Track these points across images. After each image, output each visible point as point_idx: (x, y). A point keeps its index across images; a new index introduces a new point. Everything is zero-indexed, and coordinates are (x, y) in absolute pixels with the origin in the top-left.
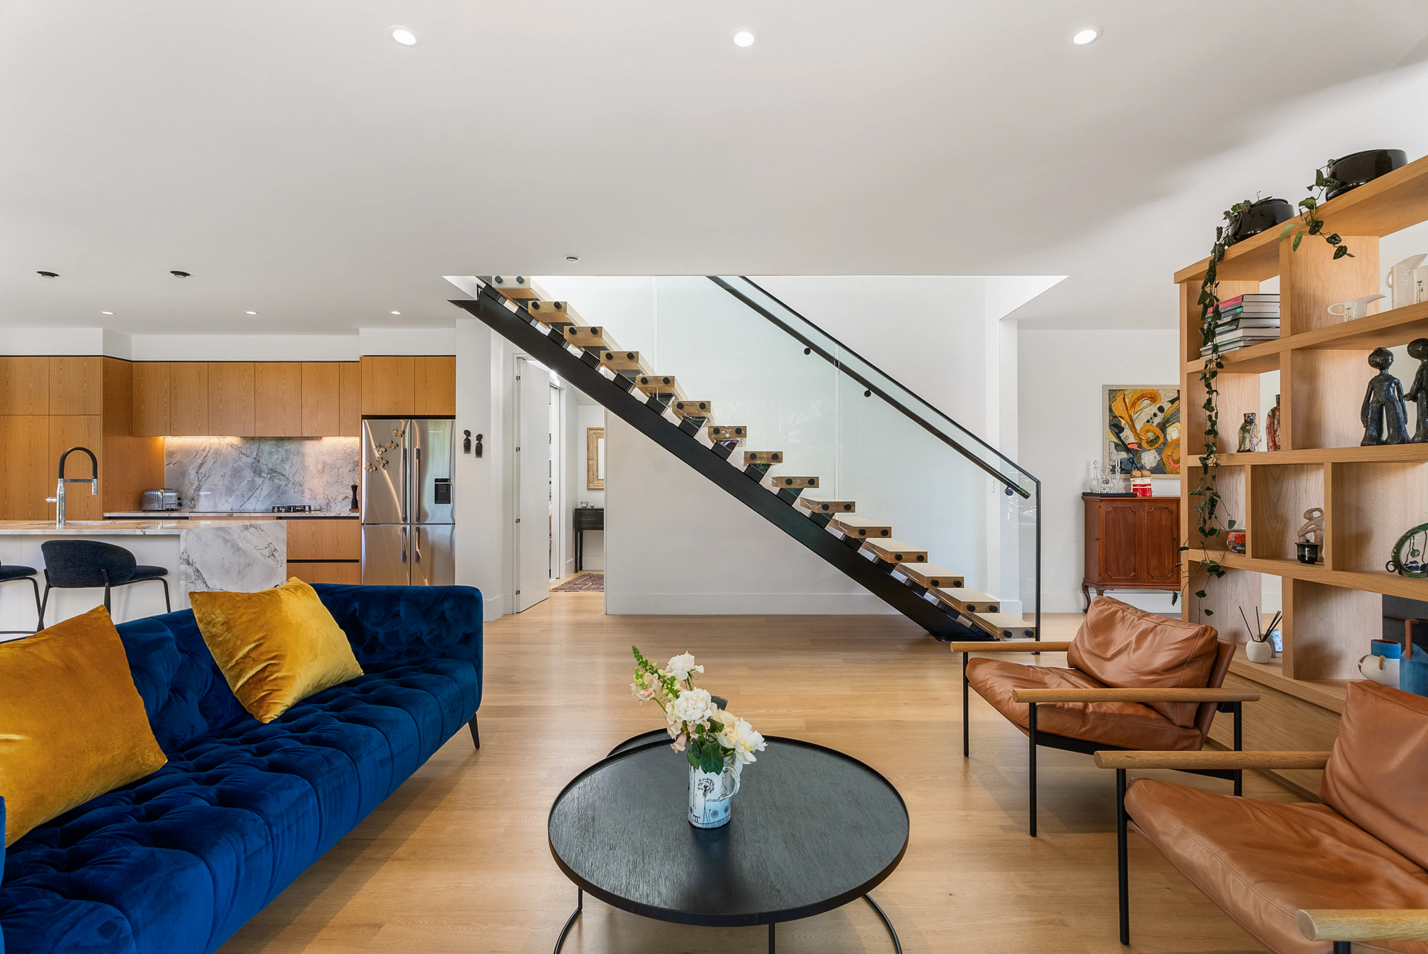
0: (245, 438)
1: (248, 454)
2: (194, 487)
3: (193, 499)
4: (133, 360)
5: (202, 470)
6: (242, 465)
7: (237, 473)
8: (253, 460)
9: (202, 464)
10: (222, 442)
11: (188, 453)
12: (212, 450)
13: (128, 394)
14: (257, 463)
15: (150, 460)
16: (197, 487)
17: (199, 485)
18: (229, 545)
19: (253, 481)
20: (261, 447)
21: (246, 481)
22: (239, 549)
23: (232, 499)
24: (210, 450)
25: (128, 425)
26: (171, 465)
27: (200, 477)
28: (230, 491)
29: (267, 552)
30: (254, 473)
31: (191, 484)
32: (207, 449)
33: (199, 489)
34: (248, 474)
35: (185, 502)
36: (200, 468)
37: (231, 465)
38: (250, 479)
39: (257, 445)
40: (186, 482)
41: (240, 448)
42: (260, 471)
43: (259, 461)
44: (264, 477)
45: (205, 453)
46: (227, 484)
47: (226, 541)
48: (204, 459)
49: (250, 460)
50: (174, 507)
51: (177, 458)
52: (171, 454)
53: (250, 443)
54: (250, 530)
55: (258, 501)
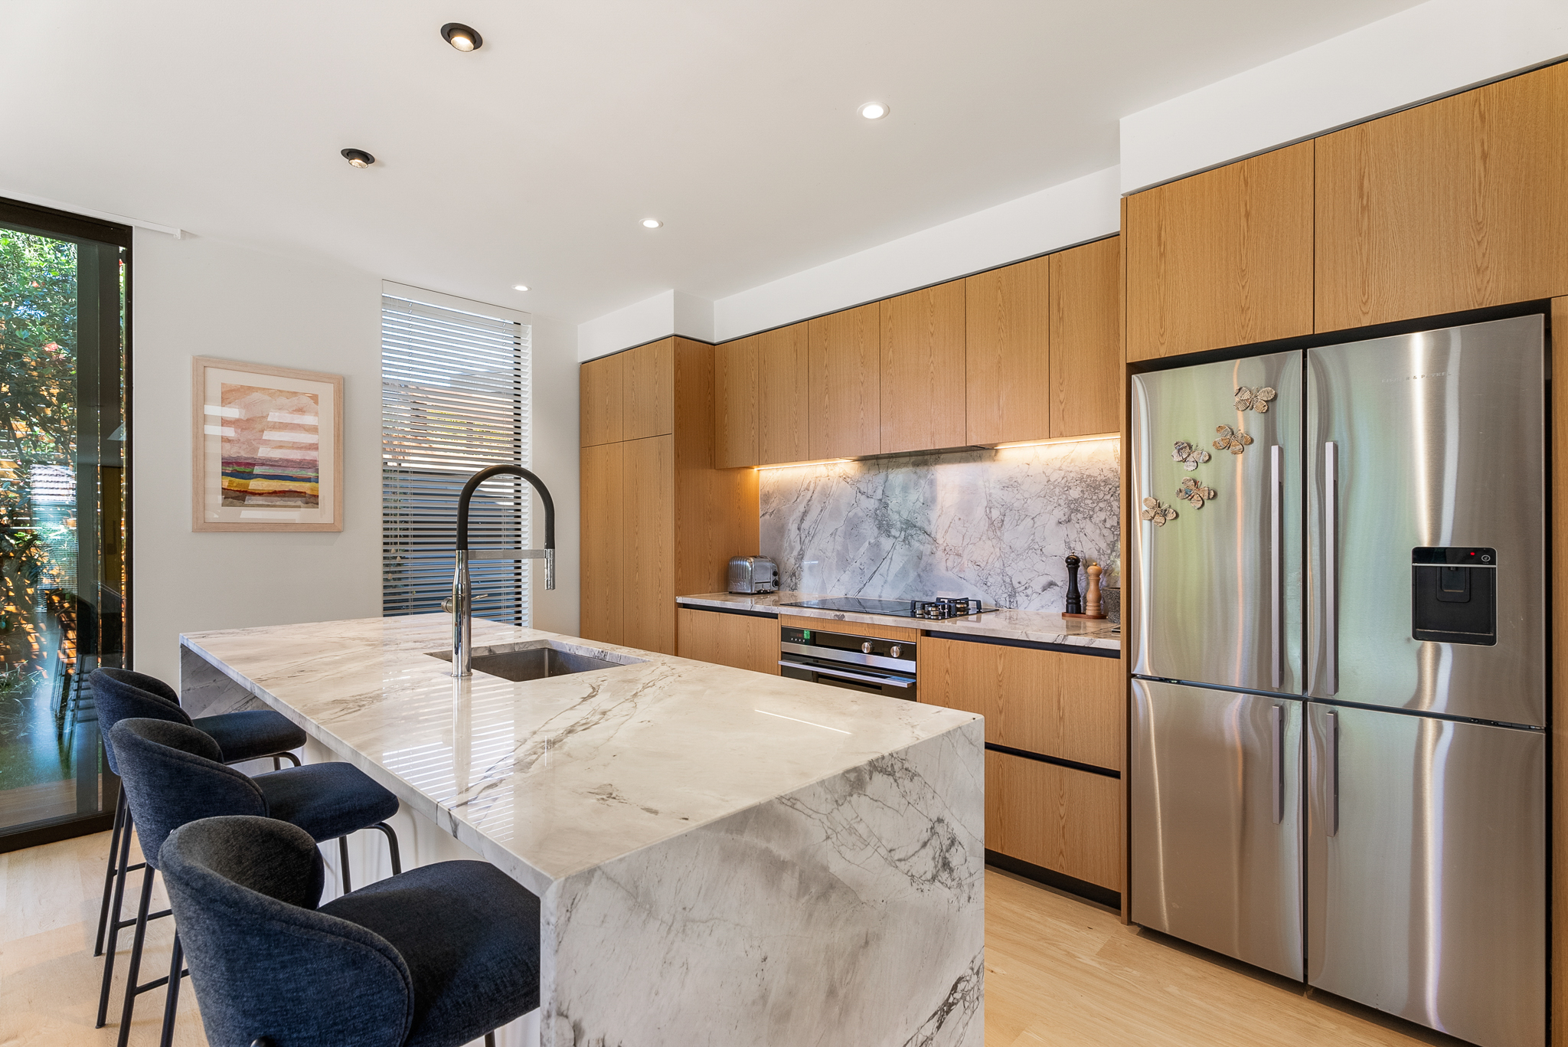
0: (863, 459)
1: (870, 492)
2: (795, 553)
3: (794, 574)
4: (715, 342)
5: (805, 525)
6: (861, 514)
7: (853, 527)
8: (877, 503)
9: (805, 513)
10: (831, 473)
11: (787, 494)
12: (818, 488)
13: (709, 398)
14: (884, 510)
15: (739, 507)
16: (799, 555)
17: (801, 549)
18: (789, 882)
19: (877, 545)
20: (891, 477)
21: (867, 544)
22: (830, 886)
23: (845, 577)
24: (815, 488)
25: (710, 450)
26: (767, 517)
27: (803, 536)
28: (844, 562)
29: (925, 864)
30: (879, 528)
31: (792, 549)
32: (811, 488)
33: (801, 556)
34: (869, 530)
35: (785, 579)
36: (802, 520)
37: (844, 514)
38: (872, 541)
39: (883, 475)
40: (786, 545)
41: (858, 481)
42: (888, 524)
43: (886, 506)
44: (894, 537)
45: (809, 494)
46: (840, 548)
47: (774, 868)
48: (808, 505)
49: (871, 504)
50: (768, 587)
51: (774, 504)
52: (767, 497)
53: (872, 473)
54: (870, 789)
55: (886, 582)
